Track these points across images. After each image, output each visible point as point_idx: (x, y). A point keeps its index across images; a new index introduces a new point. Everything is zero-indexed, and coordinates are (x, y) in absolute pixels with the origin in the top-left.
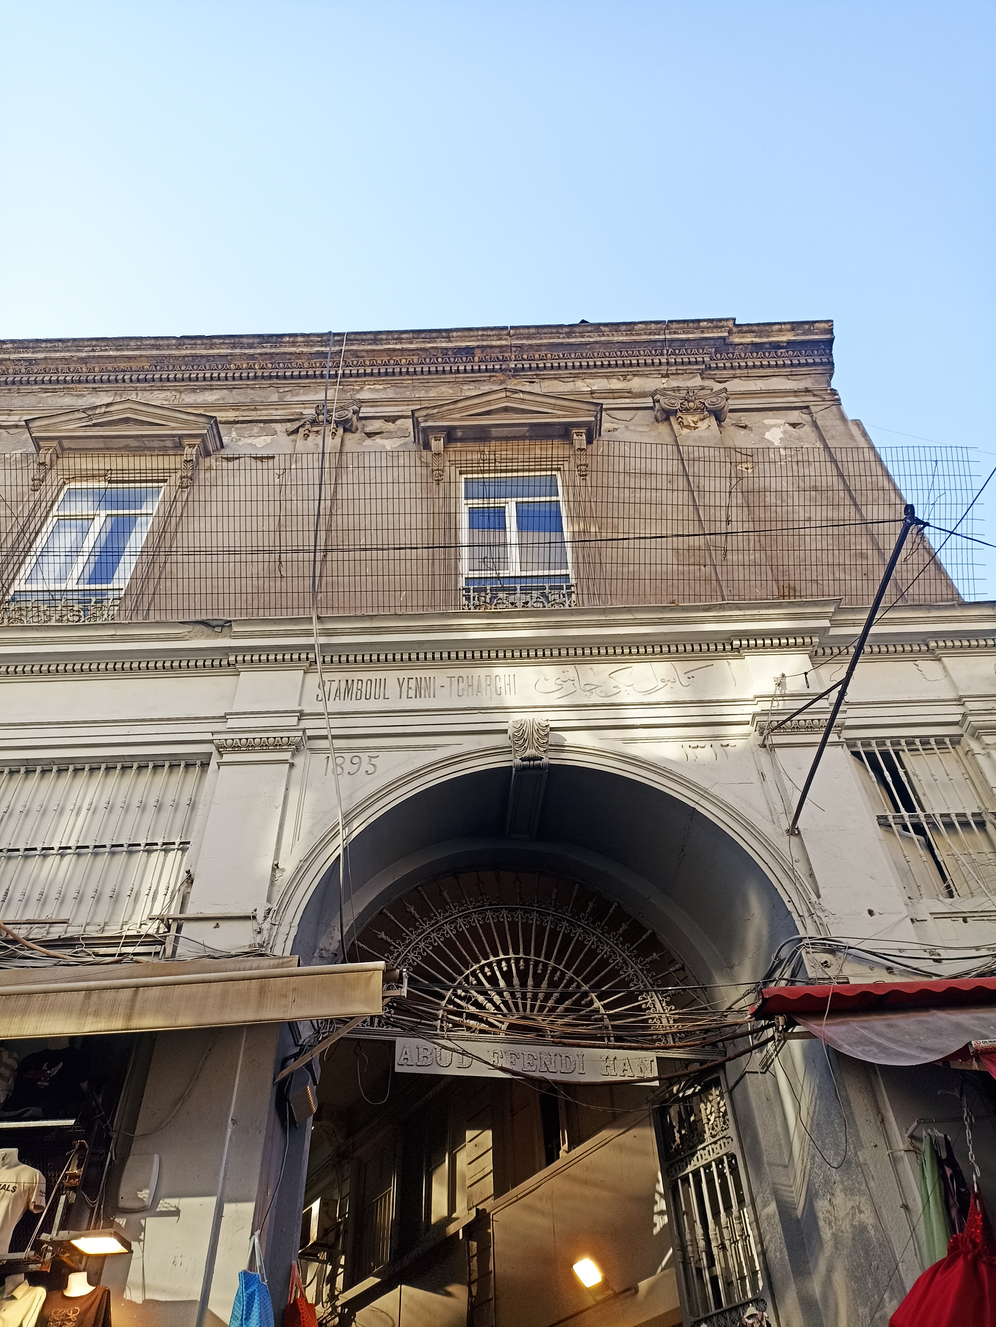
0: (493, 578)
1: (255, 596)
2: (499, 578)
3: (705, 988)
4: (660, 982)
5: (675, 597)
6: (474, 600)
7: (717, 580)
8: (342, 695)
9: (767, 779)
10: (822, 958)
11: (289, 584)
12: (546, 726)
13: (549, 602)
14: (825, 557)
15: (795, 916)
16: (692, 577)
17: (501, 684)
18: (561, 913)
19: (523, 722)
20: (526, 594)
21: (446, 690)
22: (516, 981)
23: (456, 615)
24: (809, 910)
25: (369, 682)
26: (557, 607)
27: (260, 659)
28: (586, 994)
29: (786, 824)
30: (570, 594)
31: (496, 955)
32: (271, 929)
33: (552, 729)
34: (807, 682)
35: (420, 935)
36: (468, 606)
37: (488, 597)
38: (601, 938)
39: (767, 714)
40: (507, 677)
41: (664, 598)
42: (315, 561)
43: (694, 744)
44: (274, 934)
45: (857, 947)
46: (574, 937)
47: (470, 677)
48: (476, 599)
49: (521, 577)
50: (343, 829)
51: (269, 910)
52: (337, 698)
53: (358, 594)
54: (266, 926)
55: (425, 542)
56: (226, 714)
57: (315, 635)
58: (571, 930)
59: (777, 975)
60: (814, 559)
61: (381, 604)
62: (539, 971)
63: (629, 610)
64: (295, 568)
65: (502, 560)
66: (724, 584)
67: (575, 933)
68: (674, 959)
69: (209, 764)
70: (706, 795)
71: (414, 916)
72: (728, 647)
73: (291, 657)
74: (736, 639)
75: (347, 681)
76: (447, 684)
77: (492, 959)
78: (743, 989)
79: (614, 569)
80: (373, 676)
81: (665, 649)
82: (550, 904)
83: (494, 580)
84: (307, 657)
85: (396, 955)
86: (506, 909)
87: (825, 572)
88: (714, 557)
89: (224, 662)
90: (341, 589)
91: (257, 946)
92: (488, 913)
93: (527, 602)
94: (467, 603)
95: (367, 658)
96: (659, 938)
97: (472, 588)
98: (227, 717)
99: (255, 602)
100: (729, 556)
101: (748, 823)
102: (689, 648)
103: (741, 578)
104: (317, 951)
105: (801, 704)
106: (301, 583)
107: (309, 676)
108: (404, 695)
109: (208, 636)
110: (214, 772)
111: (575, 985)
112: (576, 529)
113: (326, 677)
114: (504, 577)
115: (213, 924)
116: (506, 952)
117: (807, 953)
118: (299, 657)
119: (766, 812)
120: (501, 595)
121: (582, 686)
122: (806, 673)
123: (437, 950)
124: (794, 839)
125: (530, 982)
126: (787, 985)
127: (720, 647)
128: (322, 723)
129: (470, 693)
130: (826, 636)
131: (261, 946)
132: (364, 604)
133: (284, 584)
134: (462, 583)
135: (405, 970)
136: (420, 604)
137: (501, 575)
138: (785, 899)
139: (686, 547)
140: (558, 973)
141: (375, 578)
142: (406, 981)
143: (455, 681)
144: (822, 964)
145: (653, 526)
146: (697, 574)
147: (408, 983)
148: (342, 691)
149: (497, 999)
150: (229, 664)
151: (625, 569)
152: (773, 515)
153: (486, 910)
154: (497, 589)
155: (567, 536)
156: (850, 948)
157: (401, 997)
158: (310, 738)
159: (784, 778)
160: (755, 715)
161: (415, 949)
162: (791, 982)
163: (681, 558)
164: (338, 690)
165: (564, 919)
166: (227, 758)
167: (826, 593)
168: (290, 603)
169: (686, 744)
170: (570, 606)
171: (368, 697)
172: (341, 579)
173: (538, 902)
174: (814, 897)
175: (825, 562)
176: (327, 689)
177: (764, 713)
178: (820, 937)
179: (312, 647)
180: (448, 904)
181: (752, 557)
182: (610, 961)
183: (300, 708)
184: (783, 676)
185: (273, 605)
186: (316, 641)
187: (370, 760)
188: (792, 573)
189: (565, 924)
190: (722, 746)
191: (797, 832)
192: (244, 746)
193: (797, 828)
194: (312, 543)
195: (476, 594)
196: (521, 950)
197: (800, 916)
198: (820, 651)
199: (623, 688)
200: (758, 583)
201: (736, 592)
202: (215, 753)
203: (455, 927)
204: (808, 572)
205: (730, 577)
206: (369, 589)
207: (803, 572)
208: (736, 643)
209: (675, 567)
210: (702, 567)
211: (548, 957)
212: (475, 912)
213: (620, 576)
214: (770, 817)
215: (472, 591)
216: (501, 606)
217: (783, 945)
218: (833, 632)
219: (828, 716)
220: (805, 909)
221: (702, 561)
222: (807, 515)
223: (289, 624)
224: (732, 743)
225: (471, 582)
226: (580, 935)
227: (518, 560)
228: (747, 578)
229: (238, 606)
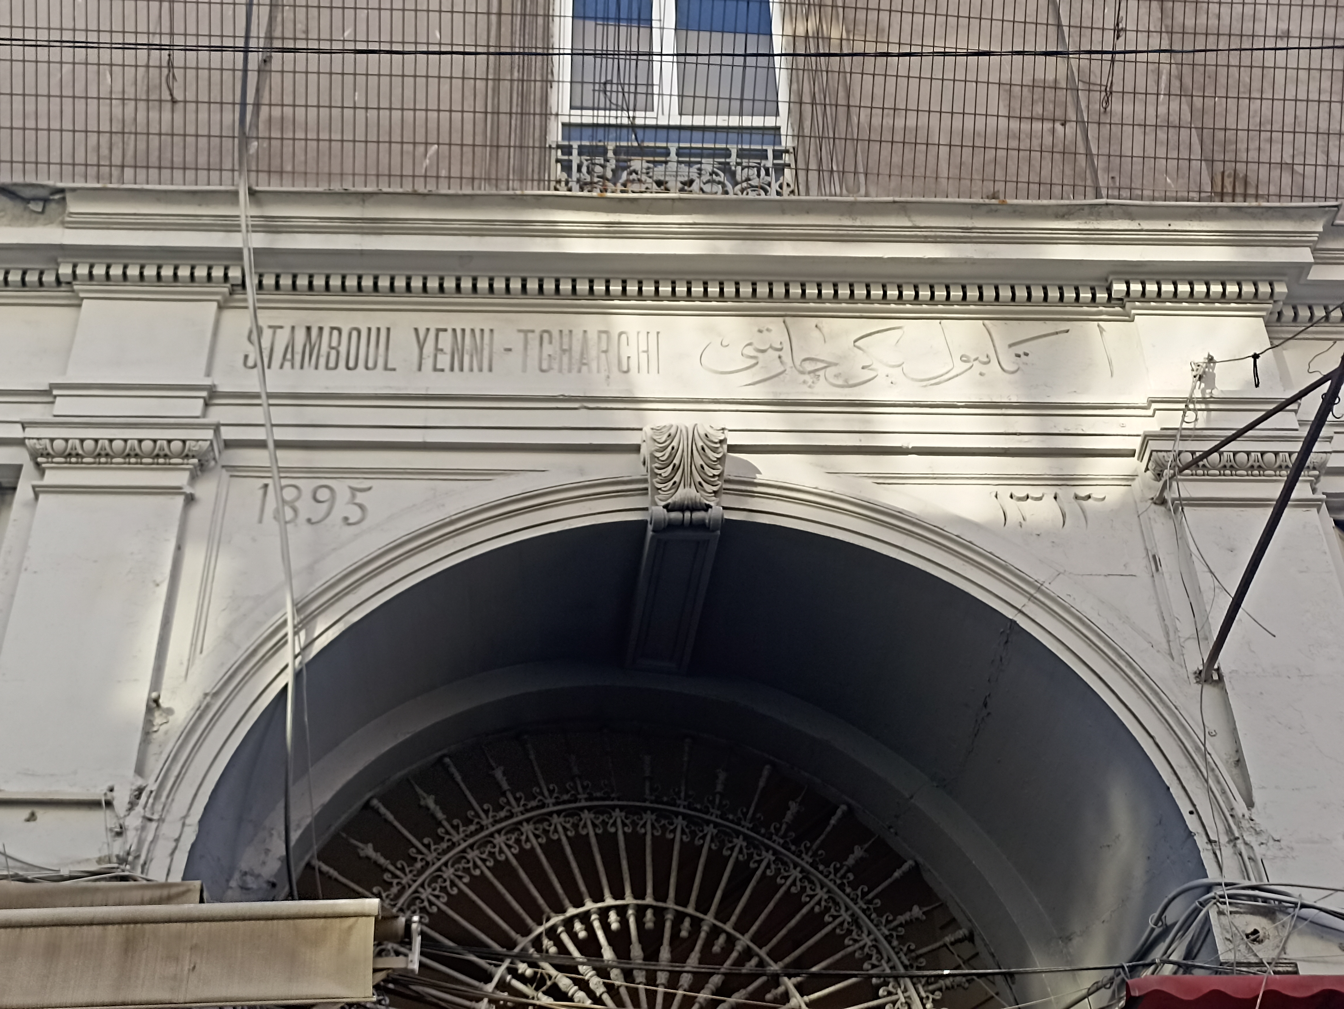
0: (621, 126)
1: (117, 139)
2: (633, 127)
3: (1011, 975)
4: (923, 961)
5: (1000, 186)
6: (579, 170)
7: (1088, 154)
8: (298, 358)
9: (1164, 568)
10: (1247, 924)
11: (191, 116)
12: (721, 442)
13: (736, 183)
14: (1312, 116)
15: (1201, 841)
16: (1036, 144)
17: (629, 351)
18: (732, 822)
19: (673, 431)
20: (690, 164)
21: (515, 358)
22: (636, 951)
23: (540, 202)
24: (1229, 831)
25: (355, 334)
26: (752, 195)
27: (124, 274)
28: (775, 980)
29: (1196, 662)
30: (780, 170)
31: (599, 898)
32: (143, 828)
33: (733, 449)
34: (1256, 374)
35: (445, 852)
36: (567, 183)
37: (612, 164)
38: (809, 873)
39: (1172, 438)
40: (643, 337)
41: (977, 186)
42: (245, 70)
43: (1020, 492)
44: (150, 838)
45: (1318, 905)
46: (757, 869)
47: (566, 332)
48: (584, 169)
49: (680, 128)
50: (296, 633)
51: (140, 790)
52: (287, 364)
53: (336, 146)
54: (133, 821)
55: (482, 41)
56: (53, 386)
57: (244, 228)
58: (750, 856)
59: (1157, 954)
60: (1289, 120)
61: (384, 170)
62: (684, 934)
63: (902, 208)
64: (203, 84)
65: (641, 89)
66: (1101, 163)
67: (760, 862)
68: (954, 920)
69: (14, 489)
70: (1038, 596)
71: (433, 816)
72: (1102, 296)
73: (192, 274)
74: (1119, 280)
75: (309, 329)
76: (518, 345)
77: (589, 905)
78: (1088, 980)
79: (876, 121)
80: (363, 320)
81: (973, 293)
82: (712, 802)
83: (624, 131)
84: (226, 275)
85: (395, 890)
86: (622, 808)
87: (1311, 149)
88: (1083, 104)
89: (49, 278)
90: (300, 135)
91: (115, 860)
92: (586, 815)
93: (691, 182)
94: (564, 176)
95: (351, 282)
96: (926, 876)
97: (575, 145)
98: (55, 392)
99: (117, 153)
100: (1116, 106)
101: (1120, 656)
102: (1021, 293)
103: (1138, 152)
104: (237, 875)
105: (1242, 420)
106: (216, 117)
107: (228, 315)
108: (428, 363)
109: (15, 221)
110: (26, 504)
111: (754, 961)
112: (801, 31)
113: (265, 318)
114: (645, 127)
115: (25, 813)
116: (618, 895)
117: (1221, 913)
118: (209, 275)
119: (1158, 635)
120: (637, 164)
121: (798, 363)
122: (1256, 357)
123: (478, 884)
124: (1210, 692)
125: (665, 953)
126: (1175, 973)
127: (1086, 295)
128: (256, 414)
129: (565, 366)
130: (1302, 281)
131: (122, 860)
132: (348, 169)
133: (178, 116)
134: (555, 135)
135: (416, 918)
136: (467, 172)
137: (639, 122)
138: (1185, 807)
139: (1028, 80)
140: (722, 939)
141: (372, 114)
142: (417, 941)
143: (534, 340)
144: (1247, 936)
145: (963, 32)
146: (1048, 140)
147: (422, 946)
148: (299, 348)
149: (596, 984)
150: (58, 282)
151: (900, 123)
152: (1213, 22)
153: (582, 809)
154: (631, 152)
155: (778, 45)
156: (1303, 906)
157: (406, 972)
158: (229, 444)
159: (1199, 566)
160: (1147, 438)
161: (434, 879)
162: (1185, 967)
163: (1016, 104)
164: (290, 346)
165: (738, 834)
166: (52, 477)
167: (1309, 191)
168: (190, 158)
169: (1004, 492)
170: (778, 193)
171: (351, 364)
172: (300, 111)
173: (687, 796)
174: (1240, 807)
175: (1312, 128)
176: (266, 344)
177: (1166, 435)
178: (1247, 883)
179: (236, 254)
180: (504, 794)
181: (1162, 110)
182: (827, 918)
183: (207, 382)
184: (1211, 360)
185: (154, 160)
186: (245, 241)
187: (354, 496)
188: (1242, 146)
189: (739, 842)
190: (1077, 497)
191: (1216, 677)
192: (90, 455)
193: (1218, 670)
194: (241, 32)
195: (584, 158)
196: (649, 890)
197: (1210, 841)
198: (1289, 313)
199: (882, 370)
200: (1172, 164)
201: (1125, 182)
202: (28, 466)
203: (518, 841)
204: (1276, 147)
205: (1115, 150)
206: (360, 136)
207: (1265, 146)
208: (1119, 287)
209: (1003, 122)
210: (1058, 126)
211: (703, 907)
212: (559, 813)
213: (887, 136)
214: (1165, 646)
215: (575, 152)
216: (636, 187)
217: (1174, 898)
218: (1318, 274)
219: (1297, 447)
220: (1221, 828)
221: (1059, 113)
222: (1283, 26)
223: (188, 203)
224: (1097, 492)
225: (575, 132)
226: (768, 866)
227: (675, 92)
228: (1150, 152)
229: (80, 159)
